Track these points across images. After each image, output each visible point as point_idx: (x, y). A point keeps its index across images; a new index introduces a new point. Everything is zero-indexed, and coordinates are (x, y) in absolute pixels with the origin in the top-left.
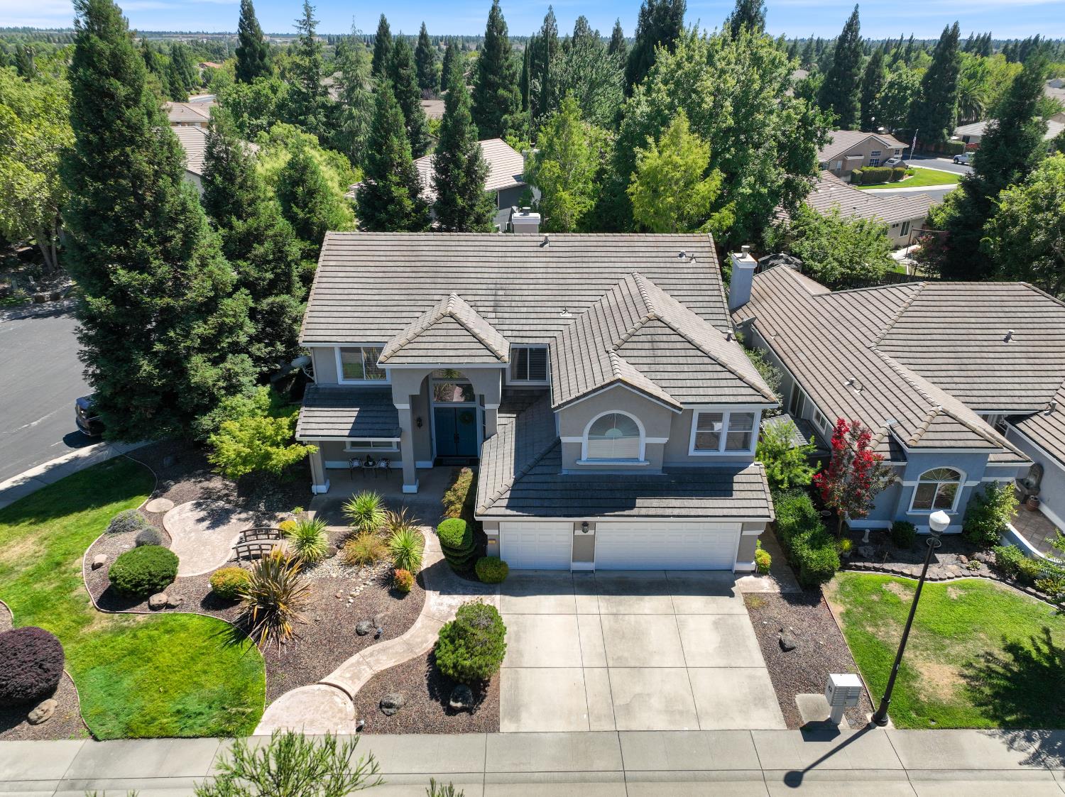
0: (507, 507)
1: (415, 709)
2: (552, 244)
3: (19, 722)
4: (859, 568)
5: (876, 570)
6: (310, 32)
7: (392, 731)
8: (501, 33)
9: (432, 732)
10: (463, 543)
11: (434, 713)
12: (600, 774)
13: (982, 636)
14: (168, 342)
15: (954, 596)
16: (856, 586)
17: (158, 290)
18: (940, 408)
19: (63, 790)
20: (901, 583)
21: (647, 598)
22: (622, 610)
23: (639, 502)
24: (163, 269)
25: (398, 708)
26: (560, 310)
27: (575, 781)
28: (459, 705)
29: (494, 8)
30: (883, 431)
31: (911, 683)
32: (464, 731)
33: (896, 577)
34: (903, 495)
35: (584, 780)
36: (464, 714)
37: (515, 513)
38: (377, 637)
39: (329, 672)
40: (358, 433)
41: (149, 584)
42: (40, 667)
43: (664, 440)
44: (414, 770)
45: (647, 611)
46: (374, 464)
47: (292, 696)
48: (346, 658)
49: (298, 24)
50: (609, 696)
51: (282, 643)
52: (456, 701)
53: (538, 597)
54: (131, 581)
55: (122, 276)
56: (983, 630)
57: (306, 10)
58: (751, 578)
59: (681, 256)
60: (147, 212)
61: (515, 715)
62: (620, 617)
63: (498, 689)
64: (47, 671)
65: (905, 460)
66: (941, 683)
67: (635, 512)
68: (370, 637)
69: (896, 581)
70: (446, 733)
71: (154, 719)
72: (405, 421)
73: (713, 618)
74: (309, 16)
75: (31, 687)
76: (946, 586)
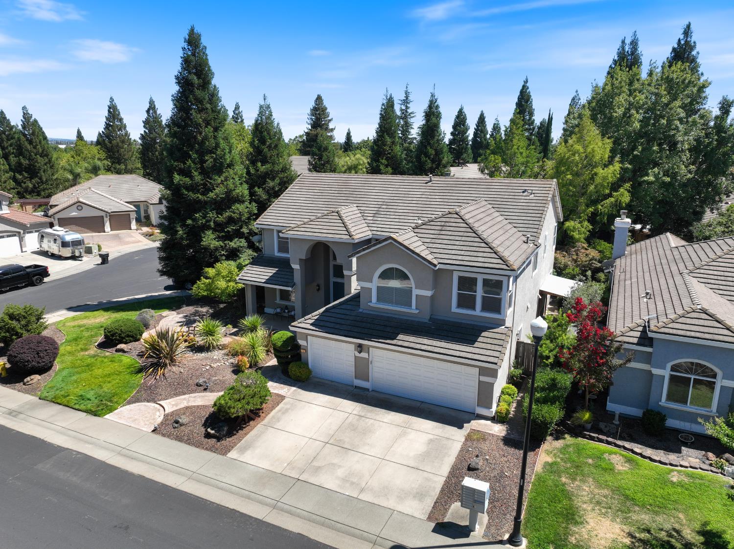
0: (312, 324)
1: (190, 428)
2: (434, 182)
3: (19, 382)
4: (592, 439)
5: (609, 443)
6: (406, 106)
7: (169, 436)
8: (527, 102)
9: (189, 444)
10: (281, 346)
11: (198, 434)
12: (261, 497)
13: (681, 516)
14: (194, 220)
15: (675, 479)
16: (579, 450)
17: (193, 188)
18: (699, 307)
19: (6, 414)
20: (625, 457)
21: (393, 413)
22: (369, 415)
23: (400, 337)
24: (198, 178)
25: (181, 425)
26: (416, 218)
27: (242, 496)
28: (213, 432)
29: (524, 86)
30: (639, 321)
31: (570, 526)
32: (206, 449)
33: (625, 453)
34: (654, 383)
35: (249, 498)
36: (214, 440)
37: (314, 328)
38: (205, 390)
39: (165, 399)
40: (270, 282)
41: (120, 337)
42: (38, 353)
43: (429, 293)
44: (159, 459)
45: (385, 421)
46: (289, 312)
47: (138, 405)
48: (181, 395)
49: (401, 102)
50: (312, 458)
51: (155, 378)
52: (212, 429)
53: (319, 394)
54: (110, 332)
55: (177, 178)
56: (685, 511)
57: (406, 94)
58: (489, 422)
59: (523, 192)
60: (197, 145)
61: (243, 451)
62: (363, 419)
63: (246, 434)
64: (39, 357)
65: (651, 346)
66: (601, 535)
67: (394, 342)
68: (202, 388)
69: (623, 456)
70: (196, 447)
71: (68, 396)
72: (298, 277)
73: (431, 437)
74: (407, 98)
75: (27, 362)
76: (672, 471)
